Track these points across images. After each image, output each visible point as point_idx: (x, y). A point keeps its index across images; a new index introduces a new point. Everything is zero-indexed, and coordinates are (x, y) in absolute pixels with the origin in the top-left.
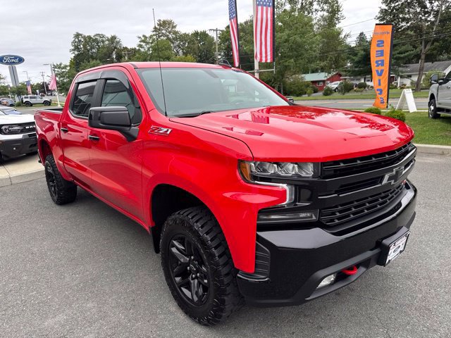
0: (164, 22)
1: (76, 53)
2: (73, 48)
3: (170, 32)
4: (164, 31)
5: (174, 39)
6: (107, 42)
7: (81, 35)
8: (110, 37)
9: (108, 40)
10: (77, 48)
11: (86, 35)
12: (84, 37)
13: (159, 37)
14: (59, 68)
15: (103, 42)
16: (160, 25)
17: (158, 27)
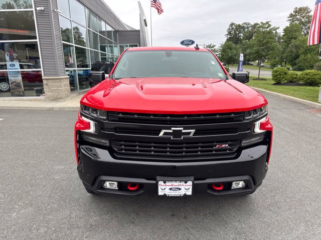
0: (300, 9)
1: (229, 36)
2: (227, 33)
3: (303, 17)
4: (298, 17)
5: (306, 22)
6: (250, 28)
7: (234, 24)
8: (253, 24)
9: (252, 27)
10: (230, 33)
11: (238, 24)
12: (236, 26)
13: (293, 21)
14: (209, 47)
15: (248, 28)
16: (296, 12)
17: (294, 14)
